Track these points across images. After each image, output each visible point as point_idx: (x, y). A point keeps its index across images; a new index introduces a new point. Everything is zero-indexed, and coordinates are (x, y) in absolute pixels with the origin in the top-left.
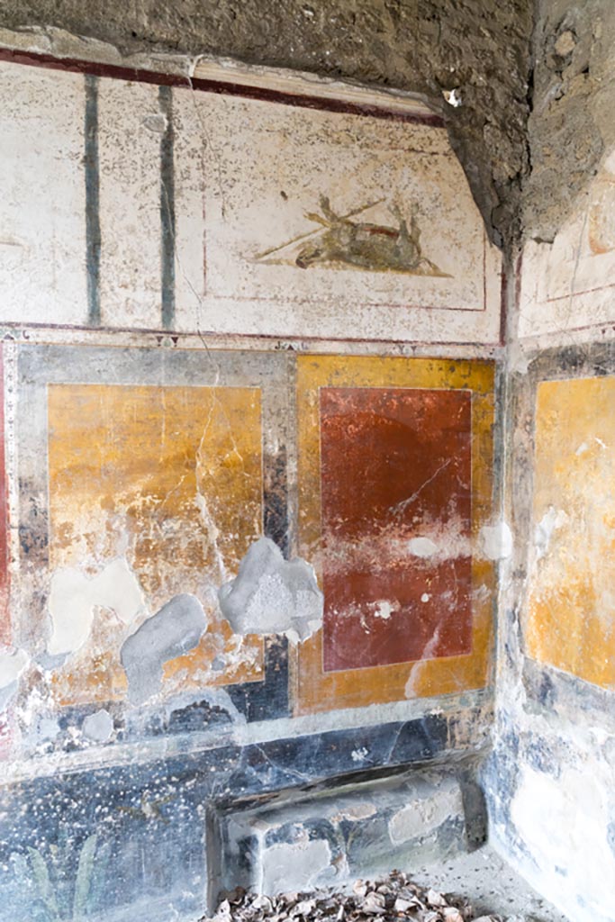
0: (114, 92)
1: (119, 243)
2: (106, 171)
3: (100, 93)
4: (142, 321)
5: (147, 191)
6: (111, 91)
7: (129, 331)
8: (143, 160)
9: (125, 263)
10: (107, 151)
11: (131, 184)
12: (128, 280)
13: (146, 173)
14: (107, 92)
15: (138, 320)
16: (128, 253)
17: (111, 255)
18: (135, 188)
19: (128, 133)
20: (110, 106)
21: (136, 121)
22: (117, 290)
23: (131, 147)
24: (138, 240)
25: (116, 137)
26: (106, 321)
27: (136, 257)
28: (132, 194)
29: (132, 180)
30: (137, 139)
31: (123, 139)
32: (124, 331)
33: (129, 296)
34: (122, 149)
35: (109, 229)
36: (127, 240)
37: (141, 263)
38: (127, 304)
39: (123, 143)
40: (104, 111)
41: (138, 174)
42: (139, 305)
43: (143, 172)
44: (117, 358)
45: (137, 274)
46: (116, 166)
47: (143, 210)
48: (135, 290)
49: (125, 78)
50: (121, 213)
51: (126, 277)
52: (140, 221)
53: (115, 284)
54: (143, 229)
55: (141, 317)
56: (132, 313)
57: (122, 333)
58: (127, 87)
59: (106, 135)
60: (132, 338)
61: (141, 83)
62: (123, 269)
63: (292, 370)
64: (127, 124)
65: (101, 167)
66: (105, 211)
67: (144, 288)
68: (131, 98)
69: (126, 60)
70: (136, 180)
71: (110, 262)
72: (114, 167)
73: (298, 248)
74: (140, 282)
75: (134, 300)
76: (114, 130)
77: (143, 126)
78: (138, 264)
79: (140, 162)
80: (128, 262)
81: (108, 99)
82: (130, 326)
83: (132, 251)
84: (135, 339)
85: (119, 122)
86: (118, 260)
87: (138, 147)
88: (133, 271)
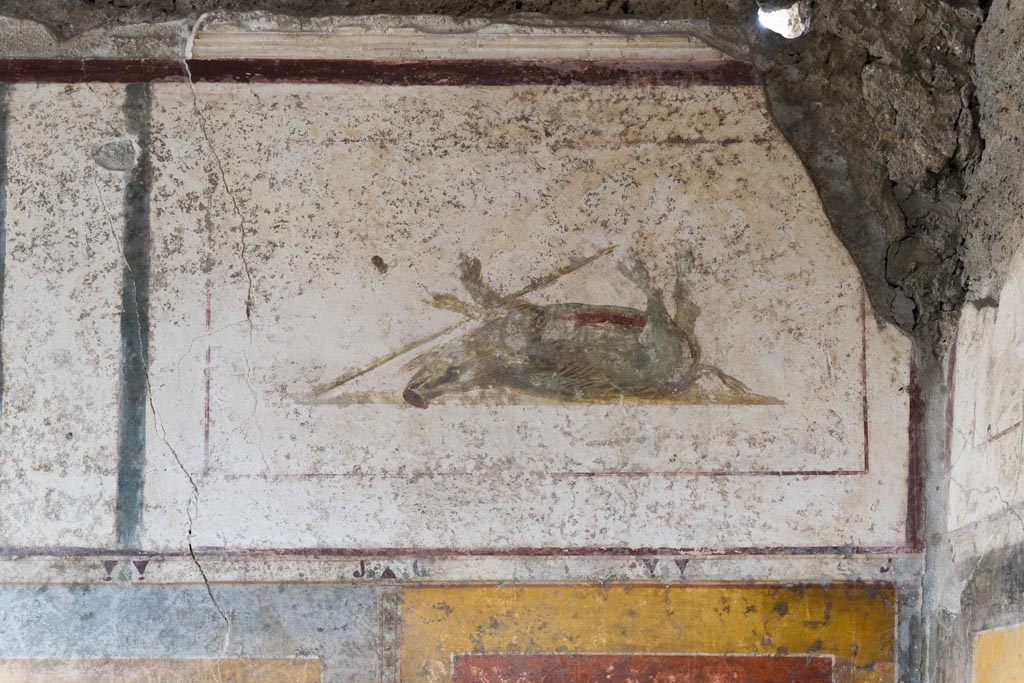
0: (40, 107)
1: (39, 386)
2: (18, 254)
3: (14, 113)
4: (77, 532)
5: (94, 284)
6: (33, 106)
7: (51, 553)
8: (89, 225)
9: (47, 423)
10: (22, 216)
11: (65, 273)
12: (52, 455)
13: (94, 249)
14: (27, 110)
15: (68, 531)
16: (54, 403)
17: (20, 409)
18: (72, 281)
19: (63, 180)
20: (30, 133)
21: (80, 155)
22: (30, 475)
23: (68, 204)
24: (75, 378)
25: (40, 189)
26: (7, 536)
27: (70, 409)
28: (65, 293)
29: (67, 266)
30: (81, 188)
31: (53, 191)
32: (41, 554)
33: (53, 485)
34: (50, 210)
35: (19, 362)
36: (54, 378)
37: (78, 421)
38: (48, 501)
39: (53, 199)
40: (19, 145)
41: (80, 253)
42: (73, 501)
43: (89, 249)
44: (24, 606)
45: (70, 443)
46: (37, 242)
47: (87, 320)
48: (64, 474)
49: (59, 81)
50: (43, 328)
51: (48, 450)
52: (80, 342)
53: (26, 464)
54: (84, 356)
55: (73, 527)
56: (57, 517)
57: (35, 558)
58: (64, 96)
59: (20, 188)
60: (55, 566)
61: (91, 84)
62: (43, 435)
63: (390, 620)
64: (60, 163)
65: (9, 247)
66: (14, 326)
67: (83, 468)
68: (72, 114)
69: (64, 46)
70: (76, 264)
71: (19, 424)
72: (34, 245)
73: (409, 366)
74: (76, 458)
75: (61, 493)
76: (35, 178)
77: (91, 163)
78: (73, 423)
79: (83, 231)
80: (53, 420)
81: (27, 122)
82: (51, 542)
83: (62, 398)
84: (61, 568)
85: (48, 161)
86: (34, 419)
87: (82, 204)
88: (61, 437)
